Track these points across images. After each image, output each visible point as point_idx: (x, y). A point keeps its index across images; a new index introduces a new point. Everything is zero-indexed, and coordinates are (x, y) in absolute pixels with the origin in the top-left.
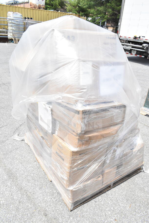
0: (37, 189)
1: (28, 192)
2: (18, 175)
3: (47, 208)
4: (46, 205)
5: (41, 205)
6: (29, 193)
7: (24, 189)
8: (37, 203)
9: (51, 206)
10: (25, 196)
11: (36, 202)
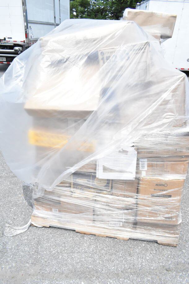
0: (129, 258)
1: (127, 269)
2: (90, 267)
3: (161, 264)
4: (157, 262)
5: (154, 267)
6: (130, 270)
7: (120, 272)
8: (149, 269)
9: (160, 259)
10: (132, 276)
11: (147, 269)
